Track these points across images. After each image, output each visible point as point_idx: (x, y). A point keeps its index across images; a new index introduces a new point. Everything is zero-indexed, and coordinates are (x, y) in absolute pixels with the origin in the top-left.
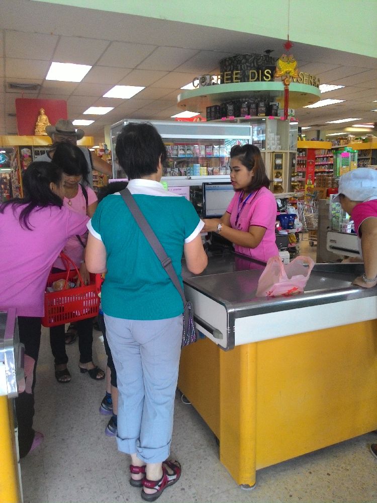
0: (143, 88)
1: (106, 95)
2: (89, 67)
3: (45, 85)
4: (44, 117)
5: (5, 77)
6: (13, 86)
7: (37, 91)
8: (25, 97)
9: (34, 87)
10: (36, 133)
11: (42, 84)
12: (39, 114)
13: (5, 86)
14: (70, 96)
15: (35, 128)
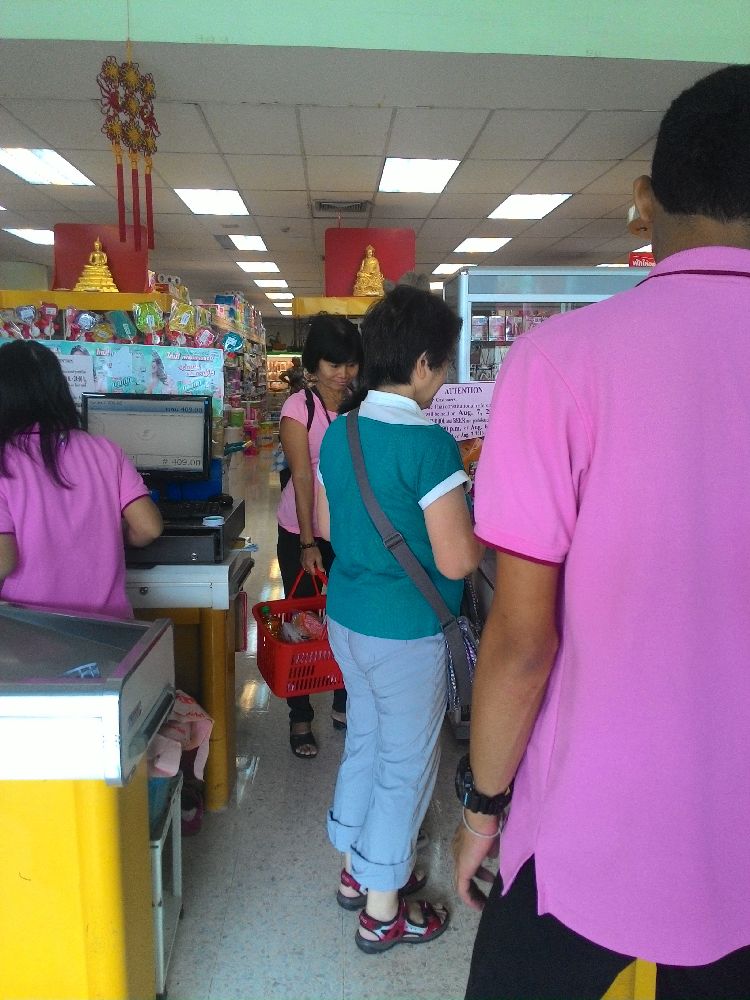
0: (567, 196)
1: (494, 216)
2: (455, 164)
3: (378, 202)
4: (372, 262)
5: (308, 190)
6: (323, 206)
7: (365, 214)
8: (342, 226)
9: (360, 206)
10: (356, 292)
11: (374, 199)
12: (364, 256)
13: (310, 206)
14: (425, 219)
15: (355, 283)
